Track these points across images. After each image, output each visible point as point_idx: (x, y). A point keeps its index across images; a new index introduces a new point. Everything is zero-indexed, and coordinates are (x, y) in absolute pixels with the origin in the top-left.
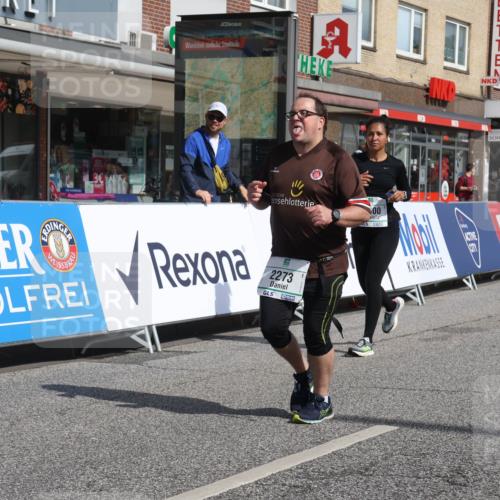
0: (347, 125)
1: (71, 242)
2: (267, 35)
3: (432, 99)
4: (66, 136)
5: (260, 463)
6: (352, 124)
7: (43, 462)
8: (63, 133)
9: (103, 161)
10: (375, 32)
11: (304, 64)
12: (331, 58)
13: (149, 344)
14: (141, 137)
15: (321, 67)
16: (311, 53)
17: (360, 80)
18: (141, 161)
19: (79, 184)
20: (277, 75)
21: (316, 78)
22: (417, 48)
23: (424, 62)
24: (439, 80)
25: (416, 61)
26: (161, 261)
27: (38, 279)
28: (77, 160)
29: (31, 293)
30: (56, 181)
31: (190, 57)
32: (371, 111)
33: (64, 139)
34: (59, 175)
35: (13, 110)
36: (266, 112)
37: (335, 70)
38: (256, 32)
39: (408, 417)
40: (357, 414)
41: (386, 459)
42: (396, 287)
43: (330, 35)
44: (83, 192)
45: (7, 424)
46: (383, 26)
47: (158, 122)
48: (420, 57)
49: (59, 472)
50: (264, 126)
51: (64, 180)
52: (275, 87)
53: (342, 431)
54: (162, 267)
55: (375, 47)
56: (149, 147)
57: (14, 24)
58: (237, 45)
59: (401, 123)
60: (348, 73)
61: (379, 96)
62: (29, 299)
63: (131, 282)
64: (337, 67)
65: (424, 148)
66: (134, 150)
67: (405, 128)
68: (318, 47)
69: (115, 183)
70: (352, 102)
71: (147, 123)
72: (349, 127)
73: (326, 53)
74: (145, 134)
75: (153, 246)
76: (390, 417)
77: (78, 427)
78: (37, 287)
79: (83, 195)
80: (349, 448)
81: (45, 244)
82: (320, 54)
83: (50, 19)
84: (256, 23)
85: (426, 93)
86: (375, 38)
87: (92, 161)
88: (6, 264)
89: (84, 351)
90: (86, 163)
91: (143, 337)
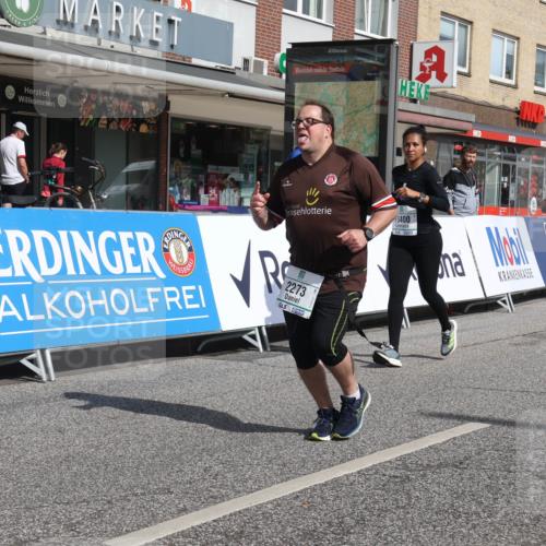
0: (442, 145)
1: (190, 249)
2: (371, 62)
3: (522, 120)
4: (185, 152)
5: (362, 454)
6: (448, 143)
7: (164, 448)
8: (182, 150)
9: (218, 176)
10: (470, 59)
11: (404, 88)
12: (429, 83)
13: (259, 344)
14: (251, 154)
15: (419, 91)
16: (410, 78)
17: (456, 103)
18: (252, 176)
19: (195, 197)
20: (379, 98)
21: (414, 101)
22: (509, 74)
23: (515, 87)
24: (529, 103)
25: (508, 86)
26: (271, 268)
27: (159, 283)
28: (194, 174)
29: (154, 295)
30: (175, 193)
31: (299, 81)
32: (465, 132)
33: (182, 155)
34: (177, 188)
35: (138, 129)
36: (369, 132)
37: (432, 94)
38: (359, 58)
39: (499, 415)
40: (452, 411)
41: (479, 454)
42: (488, 295)
43: (428, 61)
44: (199, 204)
46: (477, 53)
47: (268, 141)
48: (512, 82)
49: (179, 458)
50: (367, 145)
51: (181, 193)
52: (376, 109)
53: (438, 427)
54: (272, 274)
55: (470, 72)
56: (259, 164)
57: (139, 51)
58: (343, 70)
59: (493, 143)
60: (444, 96)
61: (473, 118)
62: (152, 301)
63: (244, 286)
64: (434, 91)
65: (514, 167)
66: (246, 166)
67: (496, 148)
68: (416, 72)
69: (228, 197)
70: (448, 123)
71: (257, 142)
72: (444, 146)
73: (424, 78)
74: (256, 152)
75: (263, 254)
76: (482, 415)
78: (158, 290)
79: (198, 207)
80: (444, 443)
81: (166, 250)
82: (418, 78)
83: (172, 46)
84: (358, 49)
85: (516, 115)
86: (470, 64)
87: (207, 176)
88: (131, 269)
89: (200, 349)
90: (202, 178)
91: (254, 337)
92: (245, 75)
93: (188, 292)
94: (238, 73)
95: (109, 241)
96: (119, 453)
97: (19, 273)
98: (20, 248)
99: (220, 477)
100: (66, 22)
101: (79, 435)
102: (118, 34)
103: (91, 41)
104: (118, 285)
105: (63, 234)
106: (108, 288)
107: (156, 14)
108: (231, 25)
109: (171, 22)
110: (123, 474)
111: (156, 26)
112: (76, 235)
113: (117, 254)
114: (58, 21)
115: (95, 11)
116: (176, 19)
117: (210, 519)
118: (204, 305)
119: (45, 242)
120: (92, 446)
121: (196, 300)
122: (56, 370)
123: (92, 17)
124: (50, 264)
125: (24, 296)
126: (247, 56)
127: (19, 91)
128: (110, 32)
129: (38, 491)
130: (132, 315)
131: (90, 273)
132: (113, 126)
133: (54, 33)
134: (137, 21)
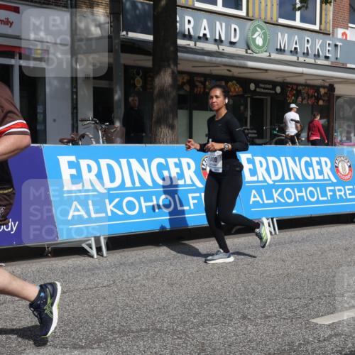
1: (350, 167)
19: (349, 139)
27: (333, 184)
29: (330, 191)
30: (338, 137)
34: (339, 134)
35: (318, 103)
44: (351, 142)
45: (320, 253)
51: (341, 136)
57: (319, 62)
62: (329, 194)
78: (332, 188)
81: (337, 167)
83: (337, 58)
88: (318, 177)
93: (349, 189)
95: (306, 162)
96: (315, 274)
97: (261, 179)
98: (261, 166)
100: (281, 50)
101: (293, 263)
102: (308, 54)
103: (294, 58)
104: (311, 185)
105: (283, 159)
106: (306, 187)
107: (328, 42)
109: (336, 46)
110: (318, 285)
111: (328, 48)
112: (289, 159)
113: (310, 169)
114: (277, 49)
115: (296, 44)
116: (339, 44)
119: (274, 163)
120: (300, 269)
121: (353, 193)
122: (279, 229)
123: (294, 46)
124: (276, 174)
125: (263, 191)
127: (257, 86)
128: (304, 53)
130: (318, 201)
131: (297, 179)
132: (305, 102)
133: (275, 56)
134: (318, 47)
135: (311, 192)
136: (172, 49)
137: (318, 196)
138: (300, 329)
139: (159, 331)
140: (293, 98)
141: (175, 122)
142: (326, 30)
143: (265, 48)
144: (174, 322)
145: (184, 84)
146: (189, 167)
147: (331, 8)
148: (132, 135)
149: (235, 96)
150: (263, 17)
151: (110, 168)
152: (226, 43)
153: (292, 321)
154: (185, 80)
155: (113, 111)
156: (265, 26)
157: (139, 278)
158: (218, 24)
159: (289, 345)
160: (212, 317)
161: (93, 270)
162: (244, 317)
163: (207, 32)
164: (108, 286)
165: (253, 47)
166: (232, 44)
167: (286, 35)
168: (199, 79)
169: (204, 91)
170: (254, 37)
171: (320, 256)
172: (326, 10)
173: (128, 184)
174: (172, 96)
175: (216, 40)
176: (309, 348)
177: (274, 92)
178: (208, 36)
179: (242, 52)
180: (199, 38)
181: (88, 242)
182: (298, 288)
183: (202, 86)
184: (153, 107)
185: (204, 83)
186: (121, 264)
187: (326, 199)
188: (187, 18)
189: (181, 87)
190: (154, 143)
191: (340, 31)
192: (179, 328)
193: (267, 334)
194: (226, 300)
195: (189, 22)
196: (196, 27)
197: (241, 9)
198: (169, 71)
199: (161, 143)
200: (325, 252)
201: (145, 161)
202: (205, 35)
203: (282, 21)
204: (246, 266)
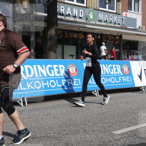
1: (128, 69)
8: (125, 47)
9: (133, 52)
13: (144, 90)
19: (128, 57)
27: (121, 76)
29: (120, 79)
30: (123, 56)
33: (125, 48)
35: (115, 42)
44: (129, 59)
45: (116, 104)
49: (127, 115)
51: (125, 56)
57: (116, 26)
62: (120, 80)
63: (140, 77)
69: (135, 57)
77: (130, 106)
78: (121, 77)
81: (123, 69)
83: (123, 24)
87: (131, 52)
88: (115, 73)
89: (130, 90)
90: (129, 53)
91: (143, 88)
92: (139, 30)
93: (128, 78)
94: (138, 29)
95: (111, 67)
96: (114, 113)
99: (136, 119)
100: (100, 20)
101: (105, 109)
103: (106, 24)
105: (101, 65)
106: (111, 77)
107: (119, 18)
108: (136, 19)
109: (123, 19)
110: (115, 117)
111: (119, 20)
112: (103, 65)
113: (112, 70)
114: (99, 20)
115: (106, 18)
116: (124, 18)
117: (135, 129)
118: (131, 81)
120: (108, 111)
121: (130, 80)
122: (99, 94)
123: (106, 19)
125: (93, 79)
126: (140, 26)
128: (110, 22)
129: (97, 120)
130: (115, 83)
131: (107, 74)
132: (110, 42)
133: (98, 23)
134: (115, 19)
135: (113, 79)
136: (55, 19)
137: (115, 81)
138: (108, 136)
139: (49, 137)
140: (105, 40)
141: (57, 50)
142: (118, 12)
143: (94, 20)
144: (55, 134)
145: (60, 34)
146: (62, 69)
147: (120, 4)
148: (39, 55)
149: (81, 39)
150: (93, 7)
151: (29, 69)
152: (78, 17)
153: (104, 132)
154: (61, 33)
155: (30, 45)
156: (94, 11)
157: (41, 115)
158: (74, 9)
159: (103, 142)
160: (71, 131)
161: (21, 112)
162: (85, 131)
163: (70, 13)
164: (28, 118)
165: (89, 19)
166: (80, 18)
167: (102, 14)
168: (67, 32)
169: (69, 37)
170: (89, 15)
171: (116, 105)
172: (118, 5)
173: (37, 75)
174: (55, 39)
175: (73, 16)
176: (111, 144)
177: (97, 38)
178: (70, 14)
179: (84, 21)
180: (67, 15)
181: (19, 100)
182: (107, 118)
183: (68, 35)
184: (47, 43)
185: (68, 34)
186: (33, 109)
187: (118, 82)
188: (62, 7)
189: (59, 35)
190: (48, 59)
191: (124, 13)
192: (58, 136)
193: (94, 138)
194: (77, 124)
195: (62, 8)
196: (65, 11)
197: (84, 4)
198: (54, 29)
199: (50, 59)
200: (118, 104)
201: (44, 66)
202: (69, 14)
203: (101, 9)
204: (85, 110)
